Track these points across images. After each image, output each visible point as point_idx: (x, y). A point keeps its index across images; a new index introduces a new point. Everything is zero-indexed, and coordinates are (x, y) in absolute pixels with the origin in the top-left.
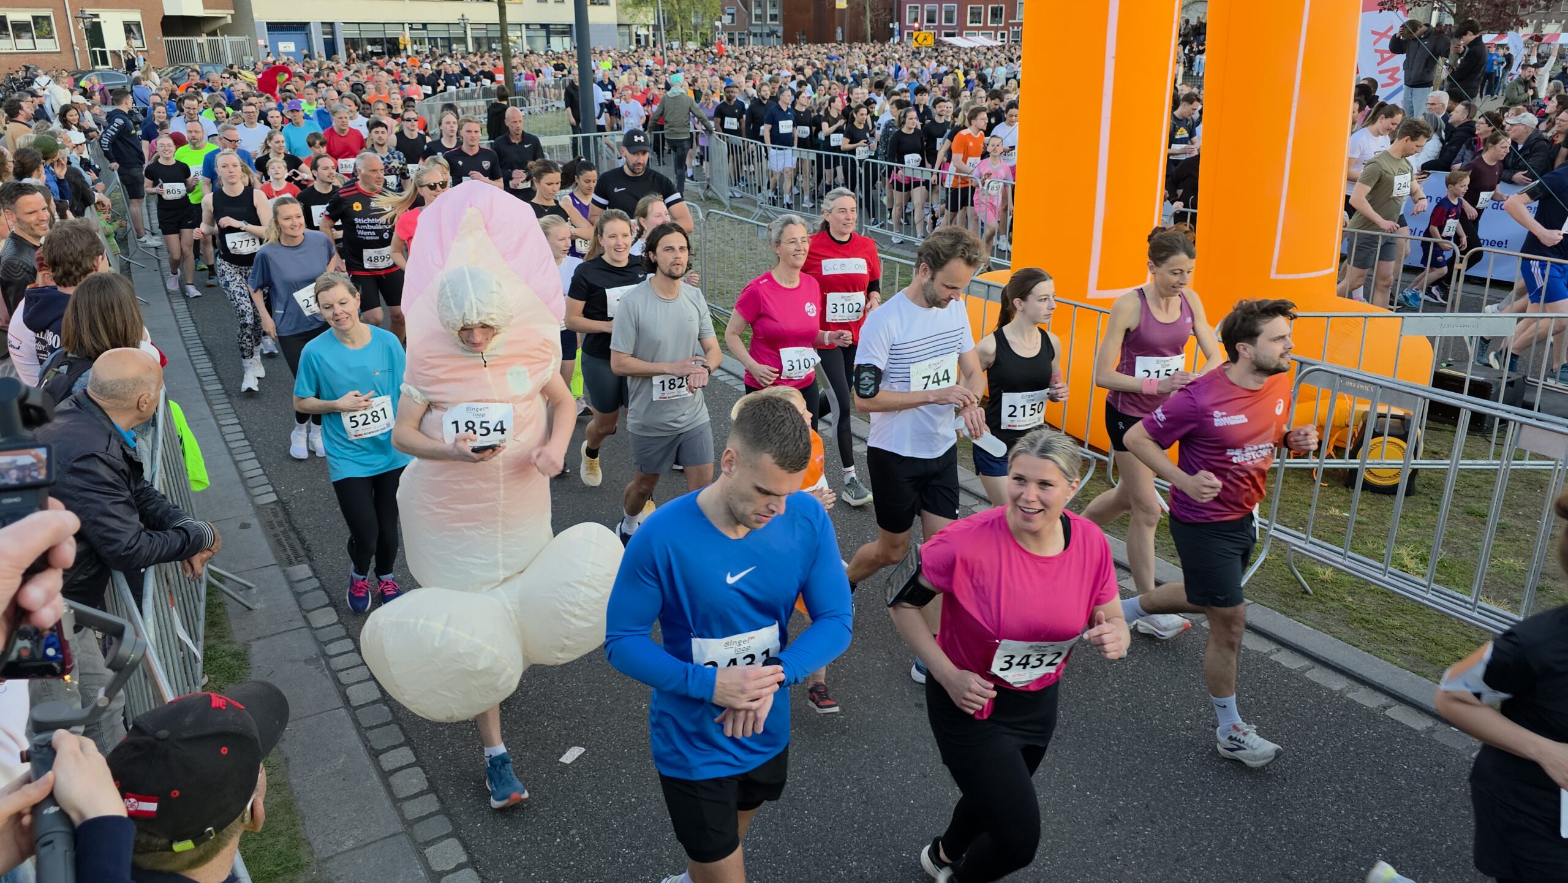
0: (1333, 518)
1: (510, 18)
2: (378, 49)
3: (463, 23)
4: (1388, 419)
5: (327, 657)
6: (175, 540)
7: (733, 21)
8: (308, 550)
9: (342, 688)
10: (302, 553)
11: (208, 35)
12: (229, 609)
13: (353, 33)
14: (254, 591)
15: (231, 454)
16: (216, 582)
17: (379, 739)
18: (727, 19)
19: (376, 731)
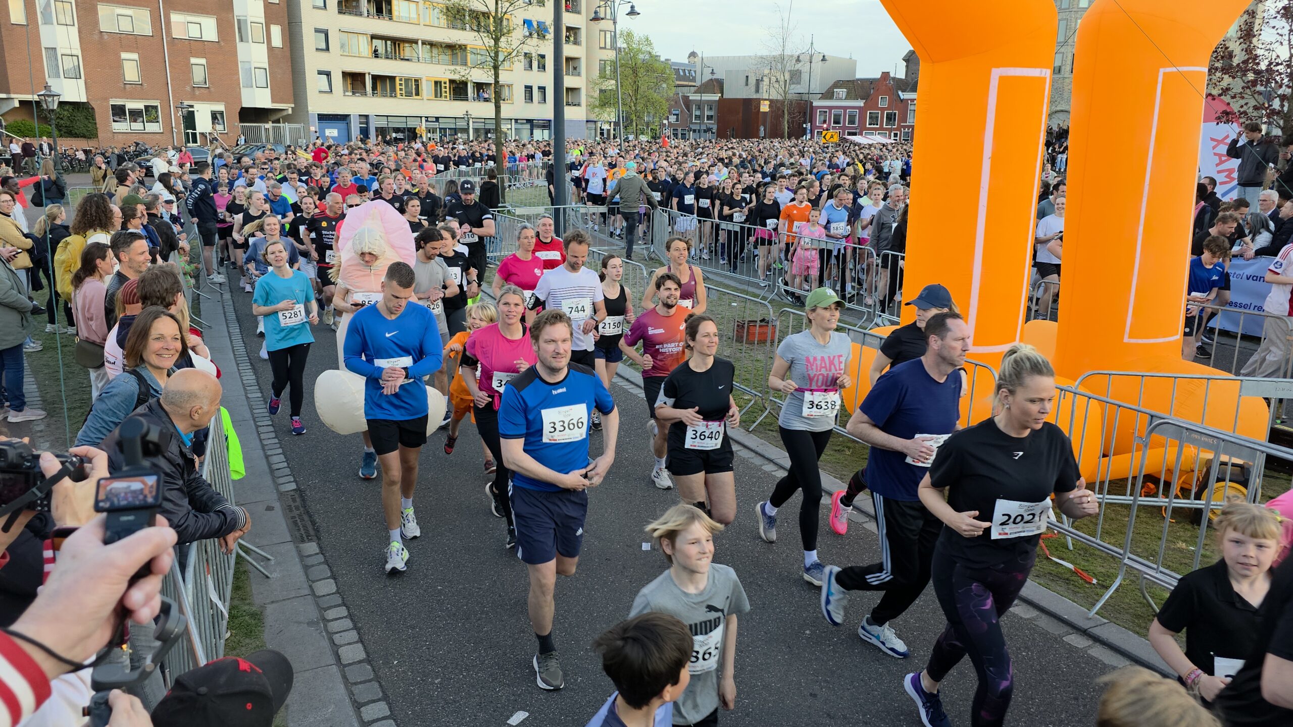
0: (1181, 550)
1: (503, 115)
2: (400, 136)
3: (467, 117)
4: (1230, 467)
5: (326, 621)
6: (215, 521)
7: (677, 120)
8: (317, 531)
9: (335, 648)
10: (312, 532)
11: (273, 122)
12: (251, 575)
13: (383, 123)
14: (273, 562)
15: (264, 450)
16: (243, 554)
17: (363, 693)
18: (673, 119)
19: (360, 686)
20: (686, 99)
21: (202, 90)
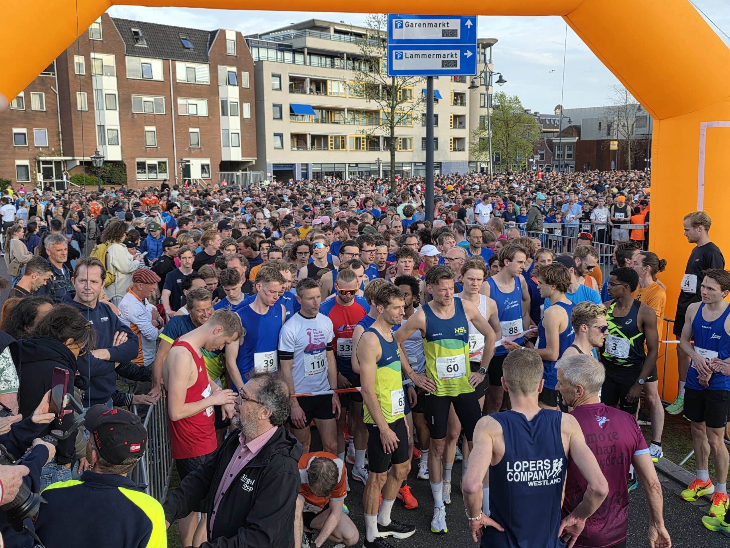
1: (397, 160)
3: (378, 163)
7: (542, 158)
20: (550, 142)
21: (196, 150)
